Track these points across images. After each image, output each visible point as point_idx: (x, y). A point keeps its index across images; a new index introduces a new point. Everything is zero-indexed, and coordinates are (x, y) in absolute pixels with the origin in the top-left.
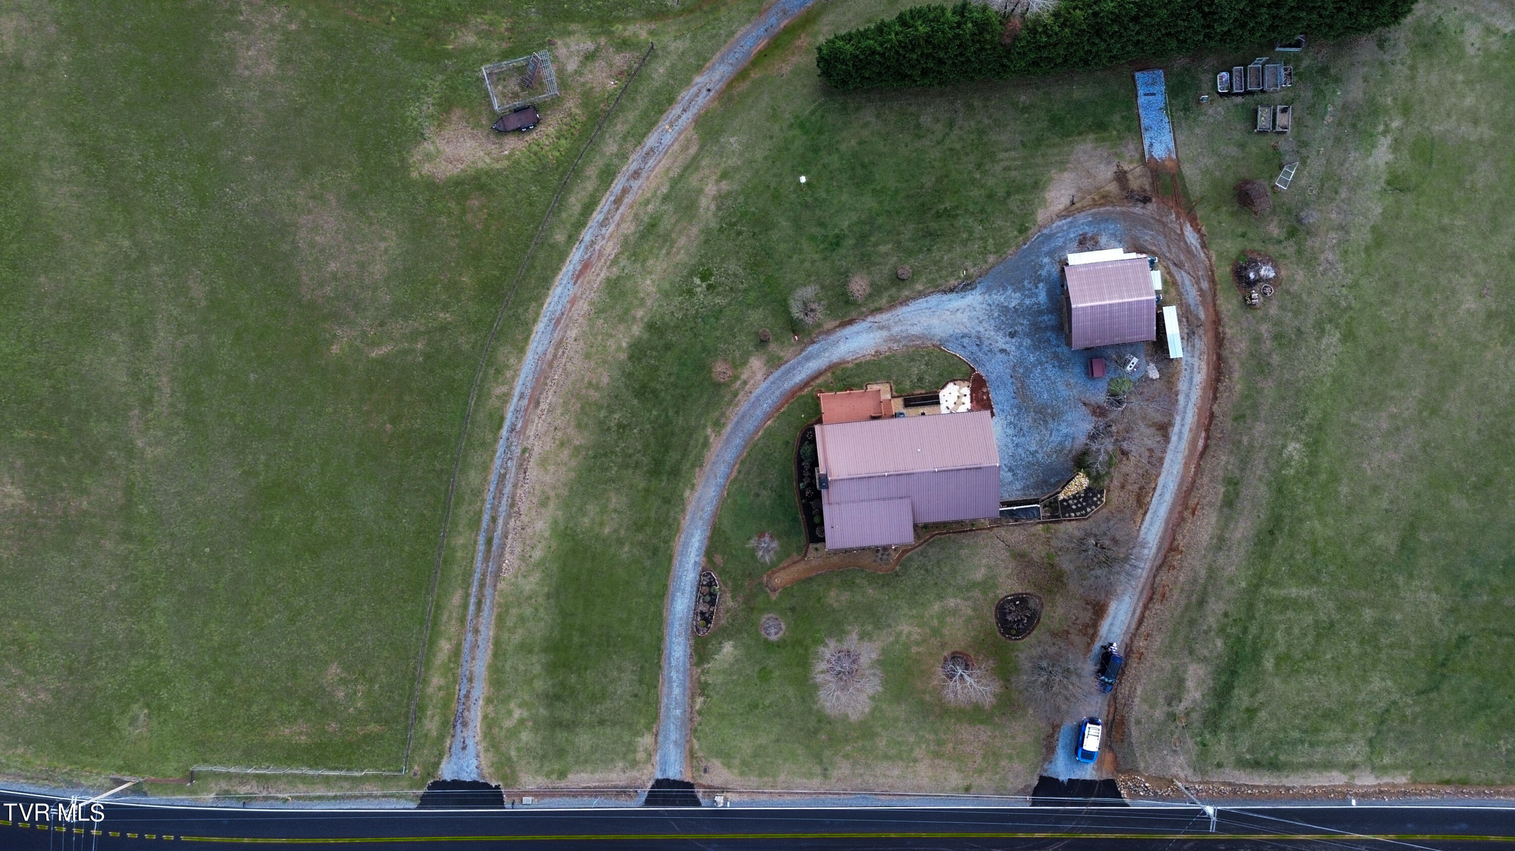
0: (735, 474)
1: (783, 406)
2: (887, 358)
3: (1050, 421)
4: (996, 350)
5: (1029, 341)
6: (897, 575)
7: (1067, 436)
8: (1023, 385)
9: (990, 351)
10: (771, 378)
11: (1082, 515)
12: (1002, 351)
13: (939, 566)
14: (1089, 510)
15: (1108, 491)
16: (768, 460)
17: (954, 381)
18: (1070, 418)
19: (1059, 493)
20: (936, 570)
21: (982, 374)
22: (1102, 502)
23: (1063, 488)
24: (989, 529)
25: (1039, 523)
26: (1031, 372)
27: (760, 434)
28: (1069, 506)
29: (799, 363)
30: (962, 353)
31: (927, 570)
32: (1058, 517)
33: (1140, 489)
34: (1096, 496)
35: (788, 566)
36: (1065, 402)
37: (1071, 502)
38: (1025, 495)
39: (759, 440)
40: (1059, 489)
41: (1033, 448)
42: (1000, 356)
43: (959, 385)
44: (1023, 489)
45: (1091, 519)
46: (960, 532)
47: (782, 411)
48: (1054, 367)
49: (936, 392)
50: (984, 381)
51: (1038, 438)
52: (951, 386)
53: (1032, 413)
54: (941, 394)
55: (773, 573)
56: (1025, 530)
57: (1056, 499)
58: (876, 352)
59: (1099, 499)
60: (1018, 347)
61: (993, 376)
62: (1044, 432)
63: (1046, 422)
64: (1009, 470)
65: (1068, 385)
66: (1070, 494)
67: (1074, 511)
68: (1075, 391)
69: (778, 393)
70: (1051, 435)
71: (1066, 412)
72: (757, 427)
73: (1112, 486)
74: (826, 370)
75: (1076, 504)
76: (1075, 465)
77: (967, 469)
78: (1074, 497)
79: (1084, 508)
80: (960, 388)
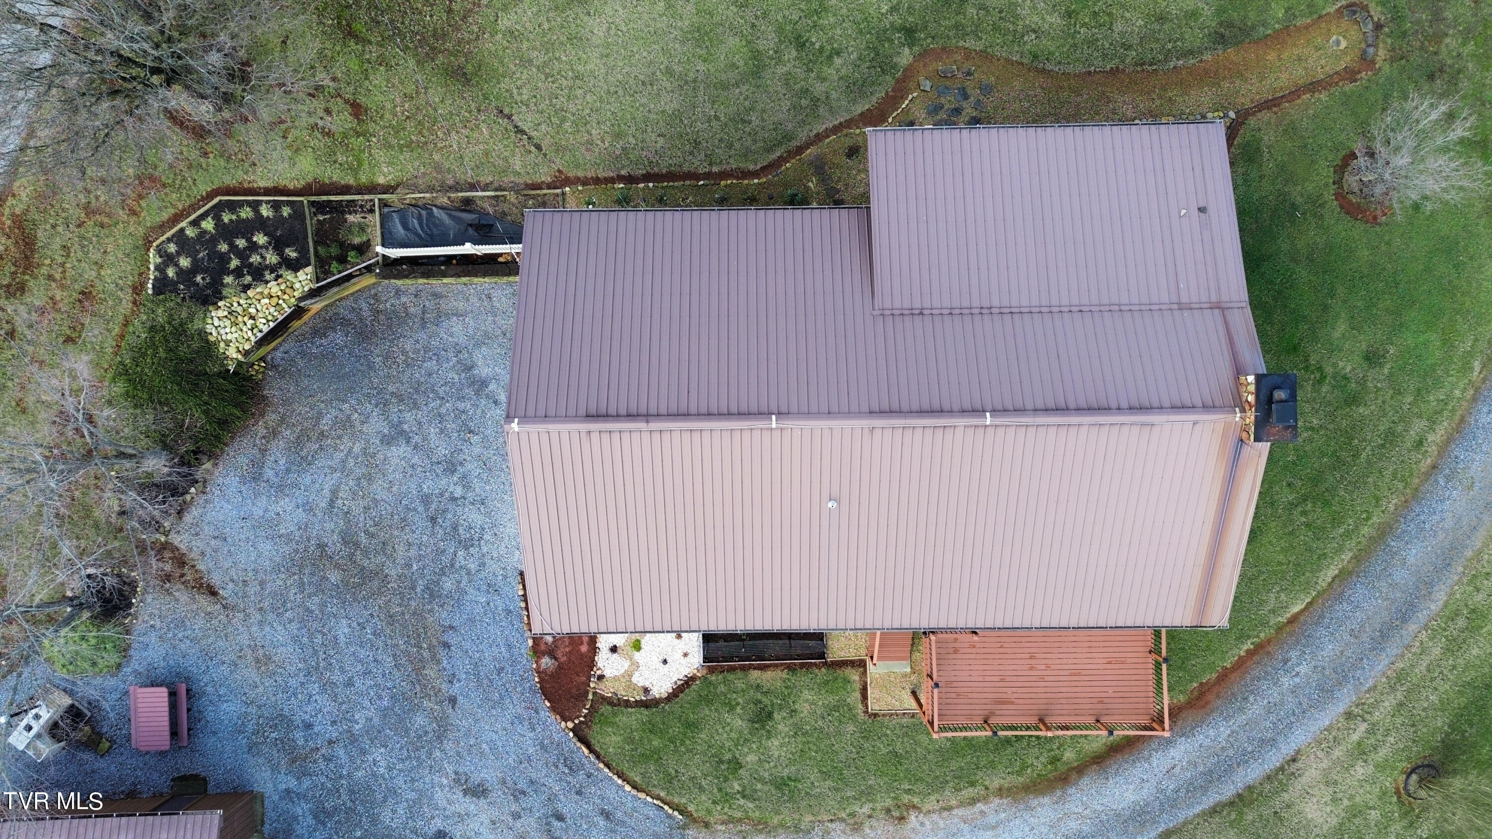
0: (1435, 438)
1: (1241, 663)
2: (867, 794)
3: (333, 541)
4: (497, 794)
5: (386, 817)
6: (909, 32)
7: (280, 489)
8: (418, 671)
9: (518, 794)
10: (1273, 759)
11: (233, 207)
12: (478, 791)
13: (756, 55)
14: (208, 225)
15: (138, 288)
16: (1315, 481)
17: (649, 703)
18: (266, 547)
19: (313, 294)
20: (767, 43)
21: (552, 719)
22: (160, 251)
23: (298, 312)
24: (567, 182)
25: (388, 189)
26: (385, 713)
27: (1333, 571)
28: (278, 245)
29: (1173, 803)
30: (611, 794)
31: (801, 44)
32: (320, 207)
33: (22, 288)
34: (180, 272)
35: (1295, 93)
36: (280, 605)
37: (272, 258)
38: (436, 296)
39: (1340, 550)
40: (316, 306)
41: (399, 452)
42: (488, 774)
43: (630, 685)
44: (441, 316)
45: (204, 188)
46: (670, 176)
47: (1248, 645)
48: (309, 726)
49: (711, 670)
50: (547, 694)
51: (379, 488)
52: (661, 687)
53: (393, 572)
54: (696, 659)
55: (1351, 74)
56: (438, 168)
57: (323, 270)
58: (902, 818)
59: (169, 259)
60: (423, 797)
61: (516, 707)
62: (357, 508)
63: (348, 539)
64: (484, 383)
65: (263, 662)
66: (274, 288)
67: (260, 224)
68: (244, 639)
69: (1255, 708)
70: (334, 492)
71: (277, 570)
72: (1340, 598)
73: (126, 306)
74: (1080, 770)
75: (253, 247)
76: (258, 385)
77: (647, 417)
78: (258, 274)
79: (227, 232)
80: (629, 675)
